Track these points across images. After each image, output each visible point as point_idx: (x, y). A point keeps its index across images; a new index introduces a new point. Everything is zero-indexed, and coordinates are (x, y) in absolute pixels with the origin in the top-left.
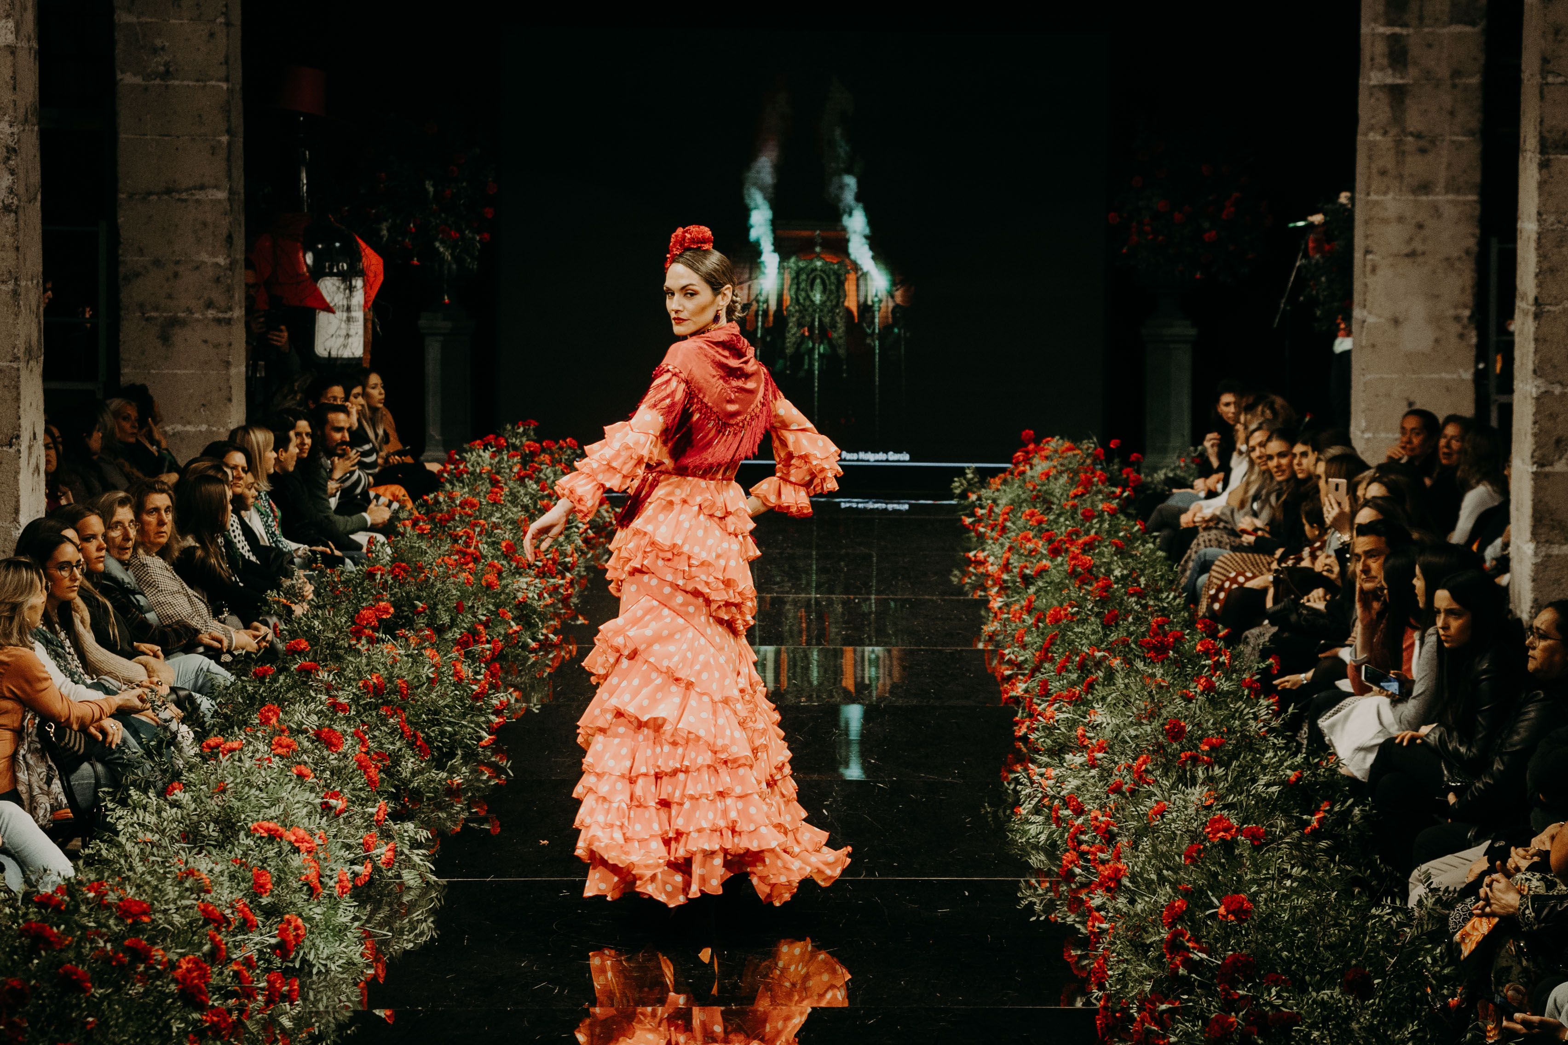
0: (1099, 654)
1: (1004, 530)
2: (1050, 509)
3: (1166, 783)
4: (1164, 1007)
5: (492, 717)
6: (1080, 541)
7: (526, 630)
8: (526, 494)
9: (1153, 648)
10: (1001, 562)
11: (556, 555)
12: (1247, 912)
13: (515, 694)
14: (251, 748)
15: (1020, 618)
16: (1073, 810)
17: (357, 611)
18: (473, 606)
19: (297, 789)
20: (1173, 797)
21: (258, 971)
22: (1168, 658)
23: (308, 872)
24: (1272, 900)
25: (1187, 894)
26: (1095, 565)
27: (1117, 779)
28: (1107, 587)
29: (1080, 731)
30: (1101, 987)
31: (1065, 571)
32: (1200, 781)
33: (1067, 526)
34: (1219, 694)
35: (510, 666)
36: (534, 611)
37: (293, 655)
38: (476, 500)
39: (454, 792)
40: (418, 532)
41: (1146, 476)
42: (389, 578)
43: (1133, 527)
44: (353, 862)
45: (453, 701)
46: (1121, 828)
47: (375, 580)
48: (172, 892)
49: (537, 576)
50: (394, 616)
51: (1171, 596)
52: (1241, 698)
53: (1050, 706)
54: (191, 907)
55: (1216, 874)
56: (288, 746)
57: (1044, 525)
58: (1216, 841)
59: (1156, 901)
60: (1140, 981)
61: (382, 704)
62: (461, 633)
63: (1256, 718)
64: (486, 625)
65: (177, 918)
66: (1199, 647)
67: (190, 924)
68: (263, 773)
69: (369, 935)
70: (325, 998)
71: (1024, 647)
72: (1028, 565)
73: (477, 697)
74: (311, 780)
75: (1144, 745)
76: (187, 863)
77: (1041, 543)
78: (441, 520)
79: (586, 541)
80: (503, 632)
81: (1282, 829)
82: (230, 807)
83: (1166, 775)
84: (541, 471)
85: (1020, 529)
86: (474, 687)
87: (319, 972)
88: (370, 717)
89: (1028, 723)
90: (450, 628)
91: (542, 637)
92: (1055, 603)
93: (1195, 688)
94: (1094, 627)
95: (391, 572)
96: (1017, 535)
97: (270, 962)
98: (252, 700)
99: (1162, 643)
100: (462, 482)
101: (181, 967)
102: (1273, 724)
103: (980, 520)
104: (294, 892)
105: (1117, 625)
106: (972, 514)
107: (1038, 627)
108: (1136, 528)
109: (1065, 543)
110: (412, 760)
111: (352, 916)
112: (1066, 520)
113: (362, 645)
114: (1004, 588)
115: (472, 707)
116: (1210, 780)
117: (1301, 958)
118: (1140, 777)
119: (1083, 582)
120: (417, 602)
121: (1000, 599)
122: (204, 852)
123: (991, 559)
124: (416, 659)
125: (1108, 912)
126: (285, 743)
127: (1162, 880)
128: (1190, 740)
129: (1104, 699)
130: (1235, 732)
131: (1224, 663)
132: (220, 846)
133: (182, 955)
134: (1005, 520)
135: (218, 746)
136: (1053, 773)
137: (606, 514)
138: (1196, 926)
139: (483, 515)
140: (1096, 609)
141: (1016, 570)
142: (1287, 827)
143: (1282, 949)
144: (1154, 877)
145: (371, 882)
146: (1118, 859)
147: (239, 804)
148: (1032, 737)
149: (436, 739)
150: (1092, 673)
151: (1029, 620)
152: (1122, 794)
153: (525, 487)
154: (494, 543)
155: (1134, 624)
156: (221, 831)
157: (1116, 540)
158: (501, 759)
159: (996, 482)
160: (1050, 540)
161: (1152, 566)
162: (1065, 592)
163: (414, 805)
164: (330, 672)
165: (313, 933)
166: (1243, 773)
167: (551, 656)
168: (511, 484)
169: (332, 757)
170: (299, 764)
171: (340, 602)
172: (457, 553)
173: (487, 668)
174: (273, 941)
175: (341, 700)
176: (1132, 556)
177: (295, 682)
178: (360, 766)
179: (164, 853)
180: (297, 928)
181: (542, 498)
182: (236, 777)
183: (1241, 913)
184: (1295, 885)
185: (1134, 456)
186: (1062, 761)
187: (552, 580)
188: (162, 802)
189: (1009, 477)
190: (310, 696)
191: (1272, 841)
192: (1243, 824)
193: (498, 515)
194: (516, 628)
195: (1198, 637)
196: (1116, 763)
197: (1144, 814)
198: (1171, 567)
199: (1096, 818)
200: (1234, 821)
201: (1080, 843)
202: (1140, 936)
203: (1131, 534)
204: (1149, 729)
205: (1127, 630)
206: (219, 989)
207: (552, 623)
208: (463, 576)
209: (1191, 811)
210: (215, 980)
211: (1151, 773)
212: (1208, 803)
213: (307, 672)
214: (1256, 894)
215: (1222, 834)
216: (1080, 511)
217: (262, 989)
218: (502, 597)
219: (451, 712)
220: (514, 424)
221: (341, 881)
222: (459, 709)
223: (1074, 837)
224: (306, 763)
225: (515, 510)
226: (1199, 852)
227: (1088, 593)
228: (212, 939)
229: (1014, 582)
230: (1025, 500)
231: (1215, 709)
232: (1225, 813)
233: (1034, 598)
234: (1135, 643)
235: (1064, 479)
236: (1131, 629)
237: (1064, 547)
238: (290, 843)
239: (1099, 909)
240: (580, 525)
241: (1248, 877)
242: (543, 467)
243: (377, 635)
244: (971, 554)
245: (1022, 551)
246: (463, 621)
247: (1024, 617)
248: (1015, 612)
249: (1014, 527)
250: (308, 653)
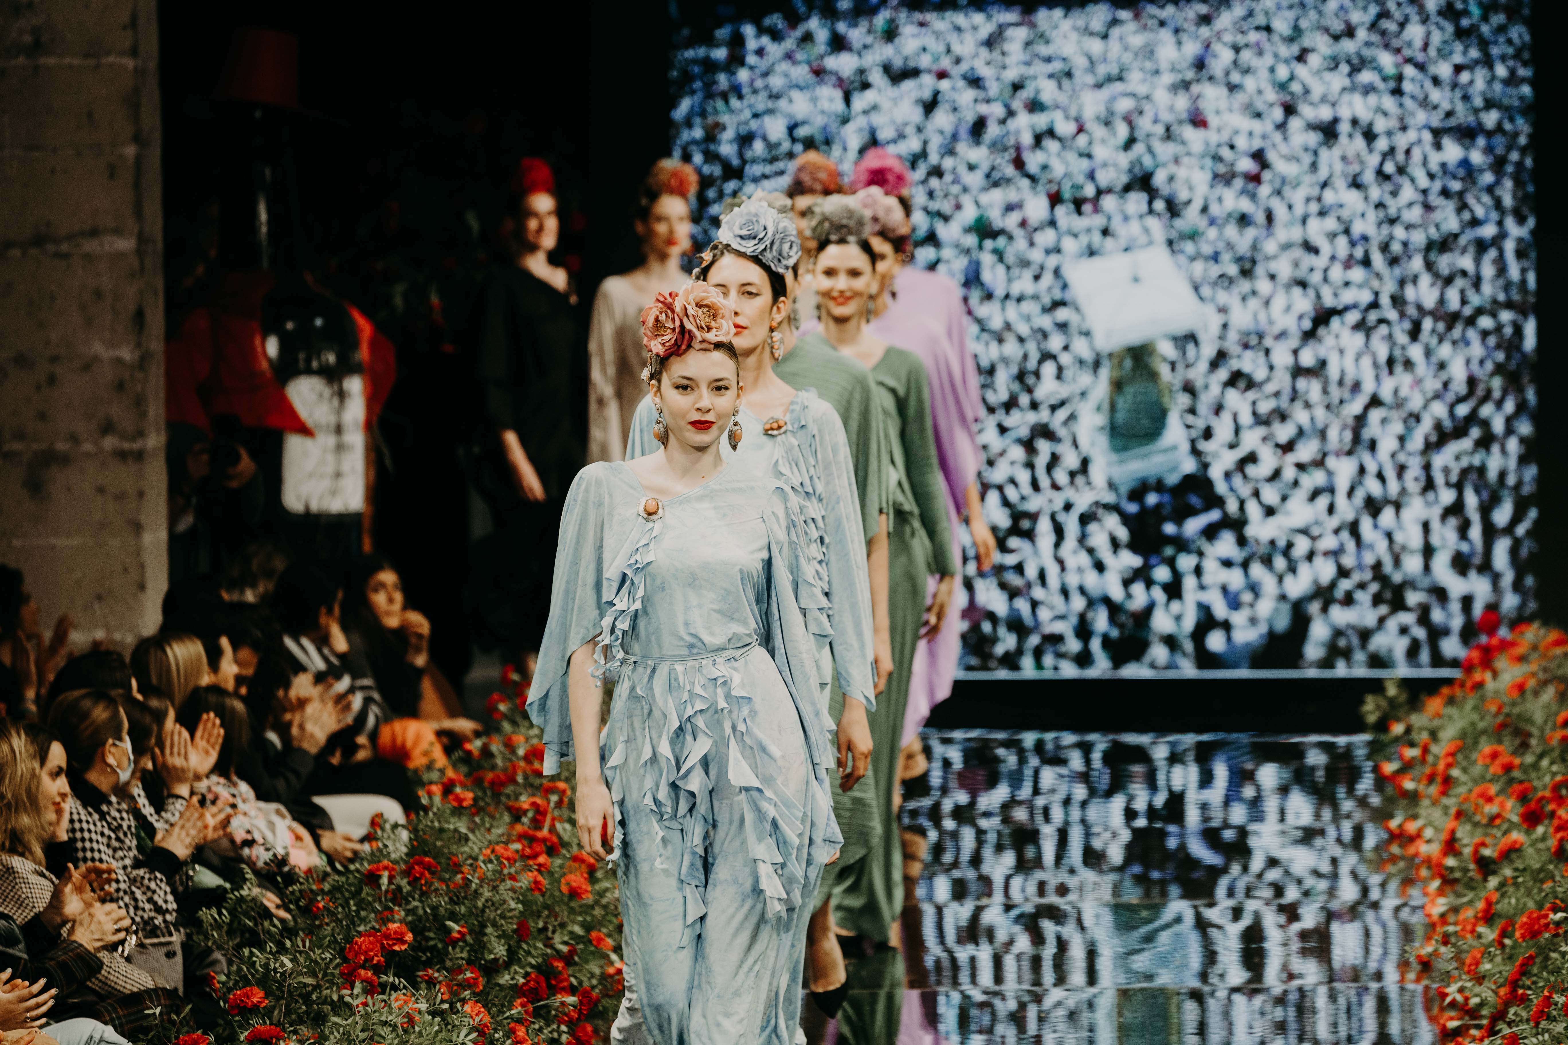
1: (1448, 782)
2: (1525, 746)
10: (1443, 836)
15: (1473, 931)
17: (349, 939)
18: (545, 929)
31: (1548, 849)
33: (1554, 774)
40: (452, 804)
42: (404, 883)
47: (379, 887)
50: (412, 947)
57: (1516, 774)
62: (526, 975)
71: (1480, 979)
72: (1488, 840)
77: (1508, 804)
78: (492, 783)
80: (597, 971)
85: (1474, 781)
90: (507, 965)
92: (1531, 904)
95: (407, 873)
96: (1470, 791)
103: (1407, 766)
106: (1399, 757)
107: (1502, 946)
109: (1549, 802)
112: (1552, 763)
113: (355, 997)
114: (1448, 882)
120: (449, 923)
121: (1442, 901)
123: (1428, 833)
134: (1449, 766)
141: (1467, 851)
151: (1489, 934)
159: (1434, 704)
160: (1523, 797)
162: (1548, 886)
164: (301, 1042)
172: (520, 838)
189: (1458, 693)
218: (598, 912)
229: (1465, 870)
230: (1484, 732)
233: (1495, 897)
243: (384, 978)
244: (1394, 824)
245: (1477, 818)
246: (528, 953)
247: (1481, 929)
248: (1465, 921)
249: (1464, 778)
250: (269, 1012)
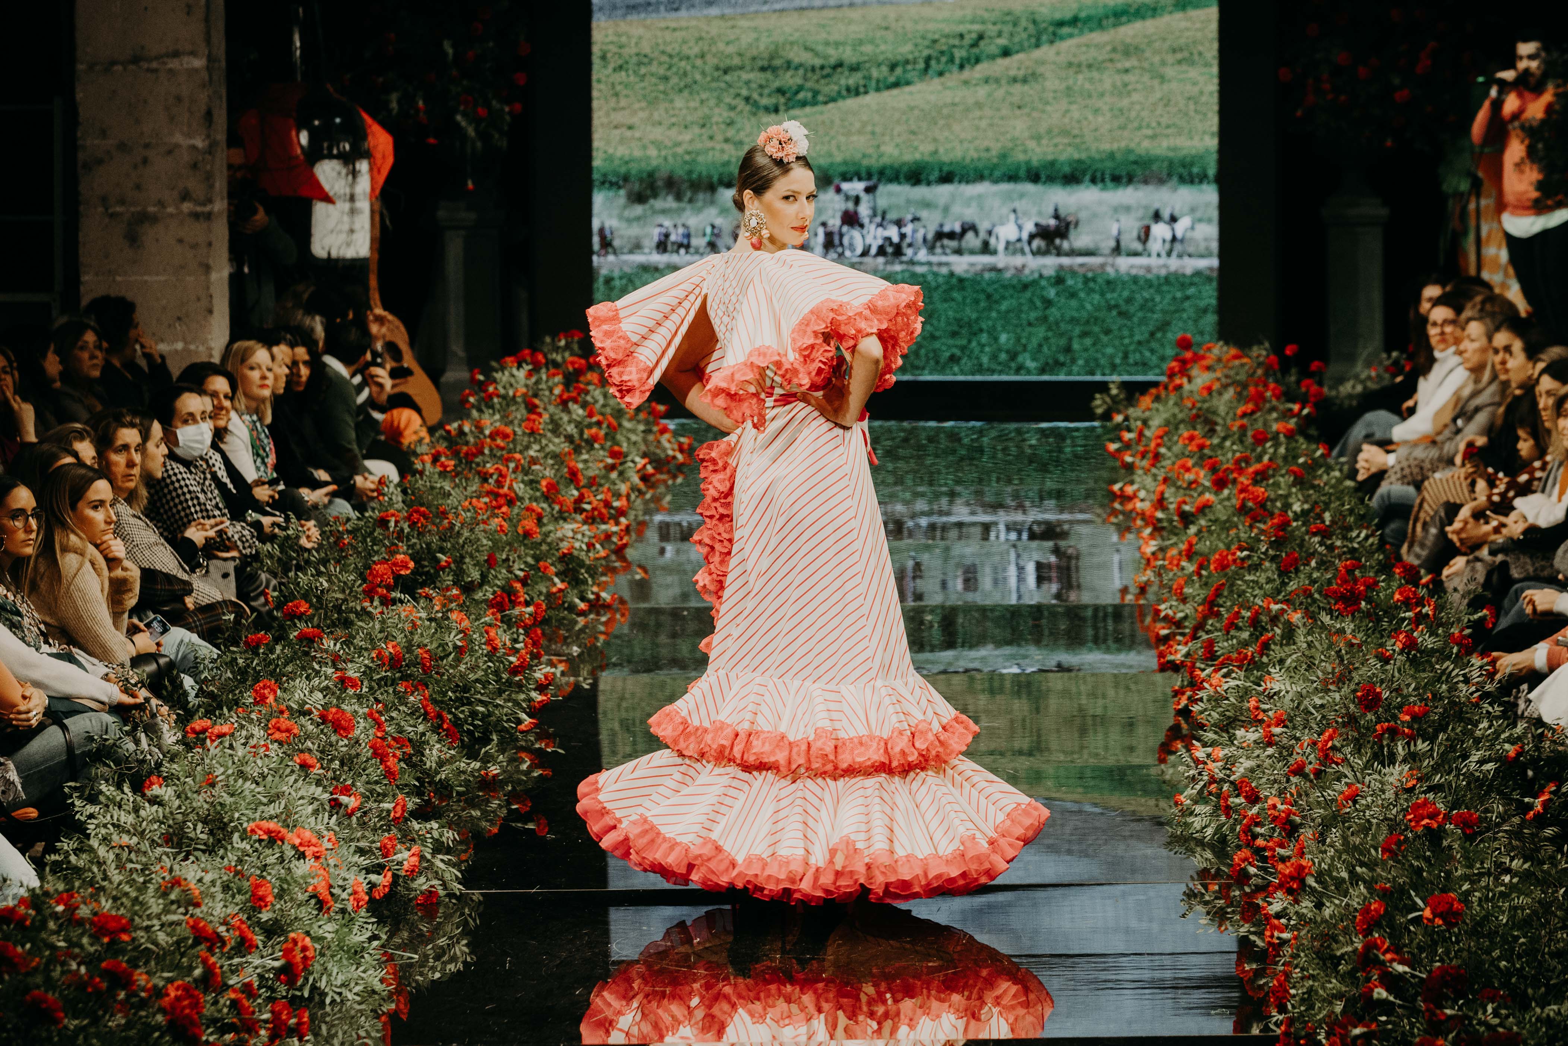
0: (1275, 607)
1: (1157, 457)
2: (1212, 431)
3: (1359, 762)
4: (1357, 1031)
5: (534, 694)
6: (1251, 470)
7: (573, 588)
8: (570, 422)
9: (1341, 598)
10: (1154, 497)
11: (609, 496)
12: (1458, 914)
13: (561, 667)
14: (244, 733)
15: (1178, 565)
16: (1246, 797)
17: (367, 567)
18: (507, 560)
19: (300, 782)
20: (1367, 778)
21: (260, 1001)
22: (1359, 610)
23: (315, 881)
24: (1487, 899)
25: (1385, 895)
26: (1268, 499)
27: (1299, 758)
28: (1284, 524)
29: (1253, 703)
30: (1282, 1009)
31: (1233, 506)
32: (1400, 759)
33: (1234, 452)
34: (1421, 652)
35: (554, 632)
36: (581, 564)
37: (292, 620)
38: (508, 430)
39: (489, 785)
40: (438, 469)
41: (1331, 388)
42: (406, 526)
43: (1315, 451)
44: (368, 871)
45: (487, 675)
46: (1304, 817)
47: (388, 528)
48: (155, 905)
49: (585, 522)
50: (413, 572)
51: (1363, 535)
52: (1448, 658)
53: (1216, 671)
54: (178, 923)
55: (1420, 870)
56: (288, 730)
57: (1206, 451)
58: (1420, 830)
59: (1348, 905)
60: (1330, 1000)
61: (401, 679)
62: (494, 593)
63: (1467, 681)
64: (524, 582)
65: (162, 937)
66: (1397, 596)
67: (178, 943)
68: (259, 762)
69: (391, 958)
70: (340, 1034)
71: (1184, 600)
72: (1187, 499)
73: (515, 671)
74: (317, 771)
75: (1331, 716)
76: (171, 870)
77: (1202, 473)
78: (467, 454)
79: (645, 478)
80: (544, 590)
81: (1499, 815)
82: (221, 804)
83: (1359, 752)
84: (587, 392)
85: (1177, 456)
86: (513, 659)
87: (333, 1001)
88: (386, 695)
89: (1189, 693)
90: (481, 585)
91: (592, 597)
92: (1221, 546)
93: (1394, 646)
94: (1270, 574)
95: (408, 518)
96: (1174, 463)
97: (272, 989)
98: (243, 675)
99: (1352, 591)
100: (492, 407)
101: (168, 995)
102: (1488, 687)
103: (1127, 445)
104: (299, 906)
105: (1297, 571)
106: (1120, 439)
107: (1200, 575)
108: (1319, 453)
109: (1232, 471)
110: (438, 746)
111: (369, 934)
112: (1233, 444)
113: (375, 608)
114: (1158, 529)
115: (509, 683)
116: (1412, 757)
117: (1522, 968)
118: (1326, 756)
119: (1255, 519)
120: (439, 555)
121: (1153, 543)
122: (192, 858)
123: (1142, 494)
124: (441, 624)
125: (1289, 919)
126: (283, 727)
127: (1355, 878)
128: (1388, 709)
129: (1281, 662)
130: (1441, 699)
131: (1427, 615)
132: (210, 851)
133: (170, 981)
134: (1158, 445)
135: (204, 731)
136: (1221, 753)
137: (667, 445)
138: (1396, 933)
139: (519, 448)
140: (1271, 552)
141: (1172, 507)
142: (1506, 811)
143: (1500, 958)
144: (1344, 875)
145: (392, 894)
146: (1302, 854)
147: (232, 800)
148: (1196, 708)
149: (466, 721)
150: (1267, 630)
151: (1190, 567)
152: (1305, 776)
153: (569, 412)
154: (531, 482)
155: (1318, 569)
156: (211, 833)
157: (1295, 468)
158: (547, 745)
159: (1146, 401)
160: (1213, 469)
161: (1339, 499)
162: (1233, 532)
163: (441, 800)
164: (336, 640)
165: (322, 955)
166: (1452, 748)
167: (603, 619)
168: (552, 409)
169: (341, 743)
170: (302, 751)
171: (346, 557)
172: (488, 493)
173: (527, 634)
174: (277, 964)
175: (351, 674)
176: (1313, 487)
177: (295, 653)
178: (375, 754)
179: (144, 859)
180: (304, 949)
181: (590, 426)
182: (227, 768)
183: (1450, 916)
184: (1515, 880)
185: (1315, 365)
186: (1232, 738)
187: (603, 527)
188: (139, 799)
189: (1163, 393)
190: (313, 669)
191: (1488, 829)
192: (1452, 809)
193: (536, 447)
194: (560, 585)
195: (1395, 585)
196: (1298, 739)
197: (1332, 801)
198: (1362, 501)
199: (1274, 807)
200: (1441, 806)
201: (1255, 836)
202: (1329, 947)
203: (1313, 459)
204: (1337, 696)
205: (1310, 576)
206: (213, 1021)
207: (604, 579)
208: (495, 523)
209: (1390, 794)
210: (208, 1011)
211: (1339, 750)
212: (1410, 785)
213: (308, 640)
214: (1468, 893)
215: (1426, 821)
216: (1250, 433)
217: (266, 1021)
218: (544, 547)
219: (484, 688)
220: (555, 336)
221: (355, 893)
222: (493, 686)
223: (1247, 830)
224: (310, 750)
225: (557, 440)
226: (1399, 844)
227: (1262, 532)
228: (205, 962)
229: (1171, 521)
230: (1182, 421)
231: (1417, 671)
232: (1431, 796)
233: (1195, 540)
234: (1320, 593)
235: (1230, 393)
236: (1315, 575)
237: (1231, 477)
238: (294, 847)
239: (1278, 916)
240: (637, 459)
241: (1459, 872)
242: (591, 388)
243: (393, 595)
244: (1116, 487)
245: (1179, 483)
246: (496, 577)
247: (1184, 563)
248: (1172, 558)
249: (1169, 454)
250: (311, 618)
